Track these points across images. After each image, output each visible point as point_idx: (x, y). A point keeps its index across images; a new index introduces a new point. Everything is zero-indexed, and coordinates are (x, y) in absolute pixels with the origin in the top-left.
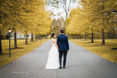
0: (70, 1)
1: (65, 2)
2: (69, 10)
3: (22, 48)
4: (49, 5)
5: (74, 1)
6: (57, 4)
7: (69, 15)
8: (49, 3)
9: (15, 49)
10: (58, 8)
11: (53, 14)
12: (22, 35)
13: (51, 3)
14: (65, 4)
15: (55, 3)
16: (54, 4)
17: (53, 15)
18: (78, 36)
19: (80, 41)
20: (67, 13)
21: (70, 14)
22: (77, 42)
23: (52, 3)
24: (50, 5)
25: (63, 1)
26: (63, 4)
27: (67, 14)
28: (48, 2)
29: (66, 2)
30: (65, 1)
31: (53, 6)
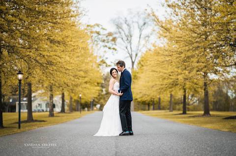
0: (140, 37)
1: (129, 39)
2: (136, 55)
3: (44, 121)
4: (97, 45)
5: (147, 37)
6: (113, 43)
7: (138, 64)
8: (97, 42)
9: (29, 122)
10: (116, 52)
11: (104, 63)
12: (41, 104)
13: (101, 41)
14: (130, 42)
15: (110, 40)
16: (106, 44)
17: (105, 65)
18: (155, 106)
19: (160, 113)
20: (133, 61)
21: (140, 63)
22: (154, 114)
23: (104, 41)
24: (99, 46)
25: (126, 36)
26: (126, 42)
27: (133, 63)
28: (96, 40)
29: (132, 38)
30: (130, 36)
31: (105, 48)
